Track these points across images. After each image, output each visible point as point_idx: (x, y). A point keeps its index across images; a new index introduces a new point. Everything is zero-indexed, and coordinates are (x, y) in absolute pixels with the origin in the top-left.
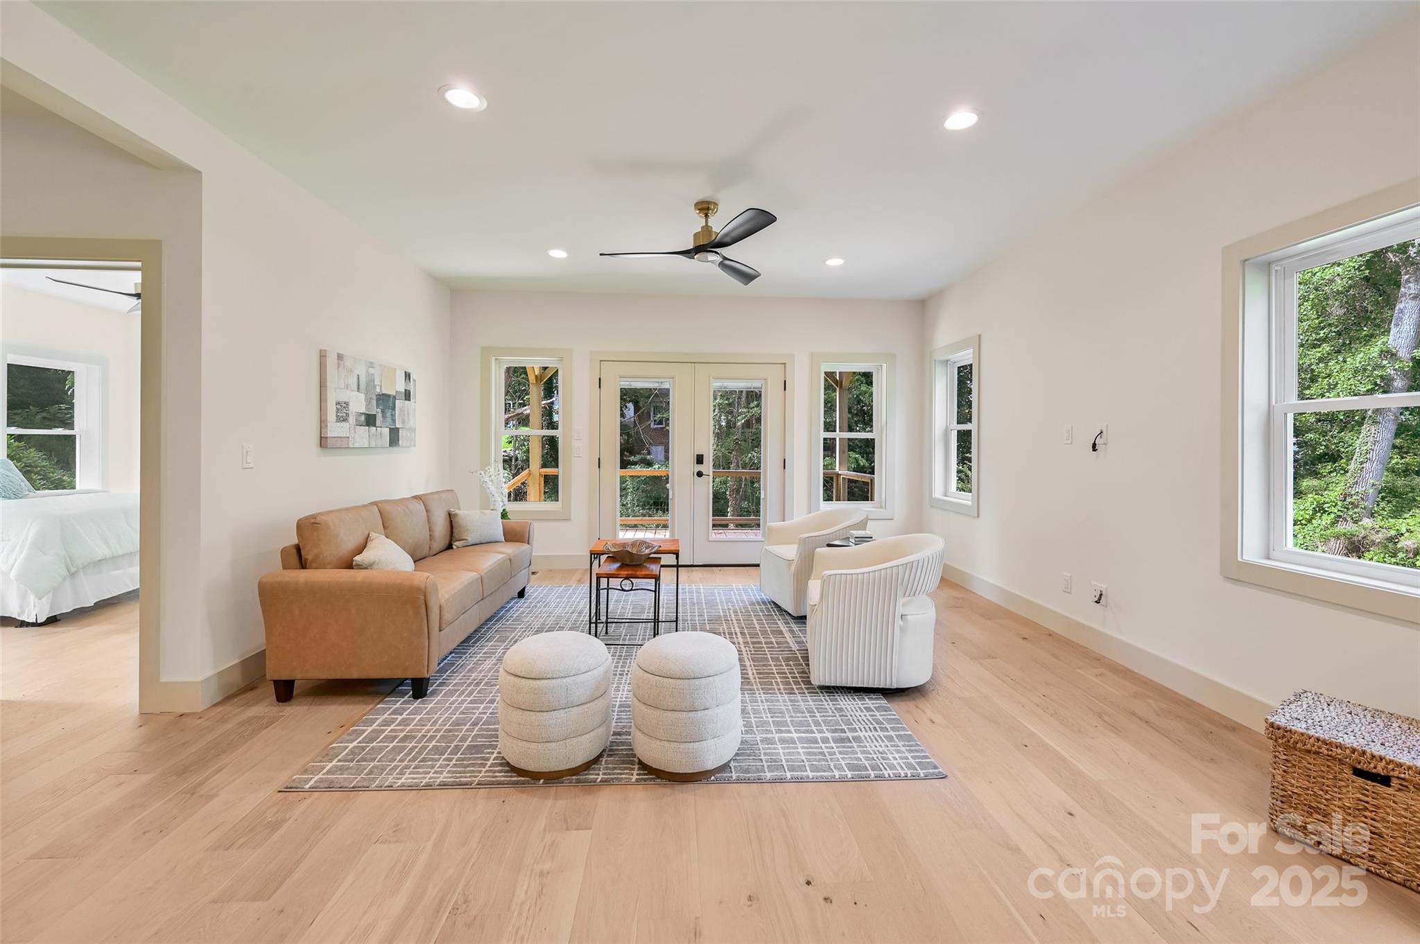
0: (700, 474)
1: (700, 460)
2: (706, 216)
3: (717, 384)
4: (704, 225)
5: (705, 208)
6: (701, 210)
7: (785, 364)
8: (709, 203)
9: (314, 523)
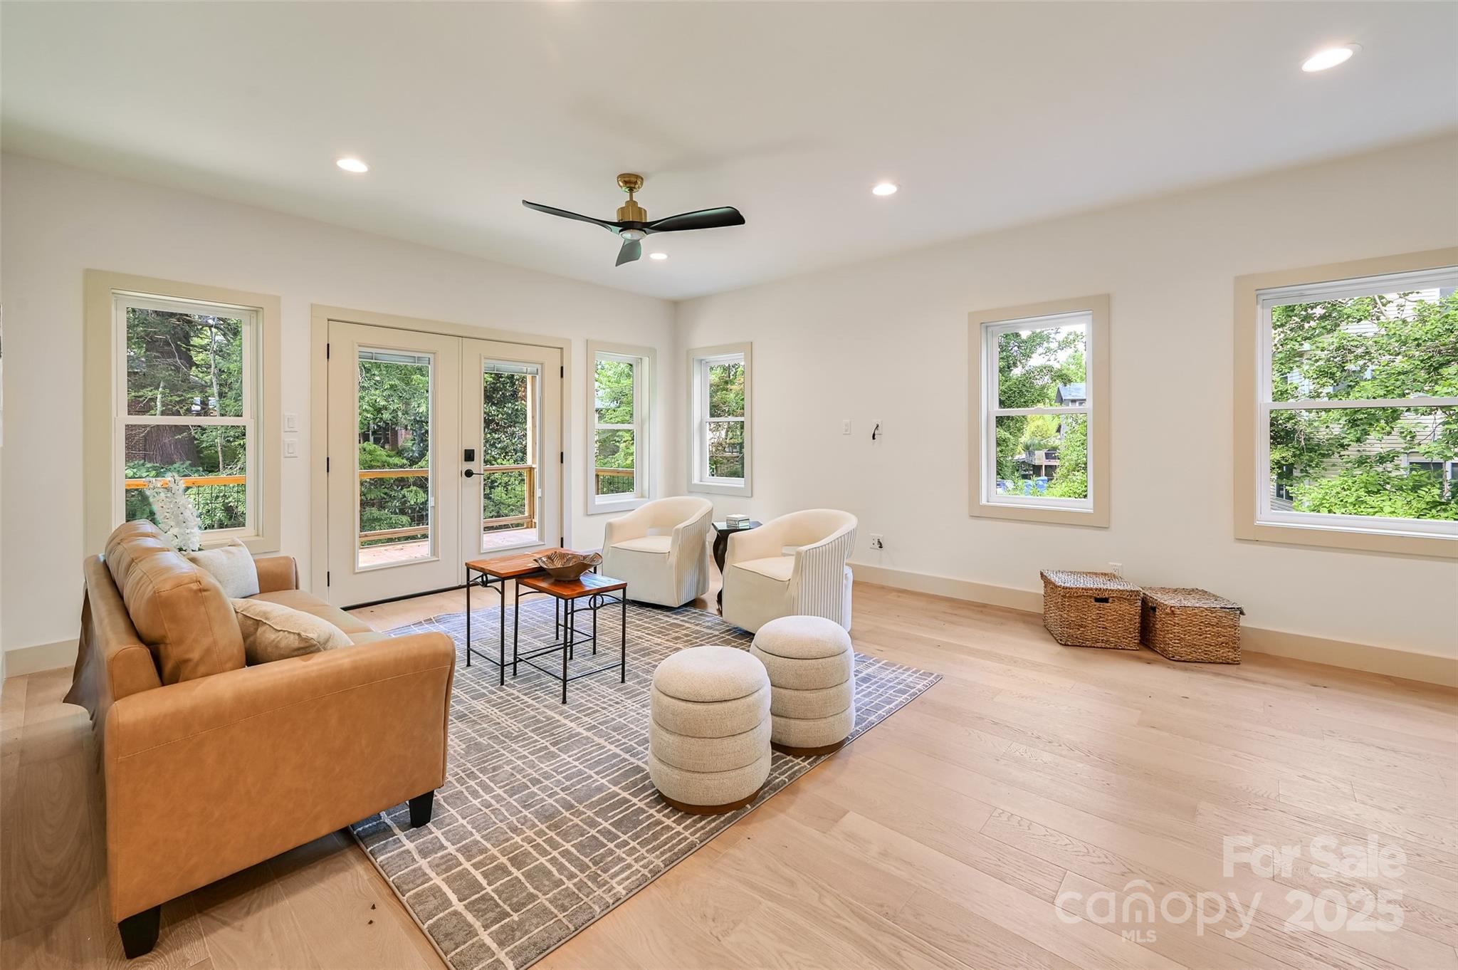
0: (469, 474)
1: (469, 456)
2: (631, 190)
3: (491, 363)
4: (629, 199)
5: (631, 182)
6: (626, 182)
7: (561, 349)
8: (637, 176)
9: (201, 590)
